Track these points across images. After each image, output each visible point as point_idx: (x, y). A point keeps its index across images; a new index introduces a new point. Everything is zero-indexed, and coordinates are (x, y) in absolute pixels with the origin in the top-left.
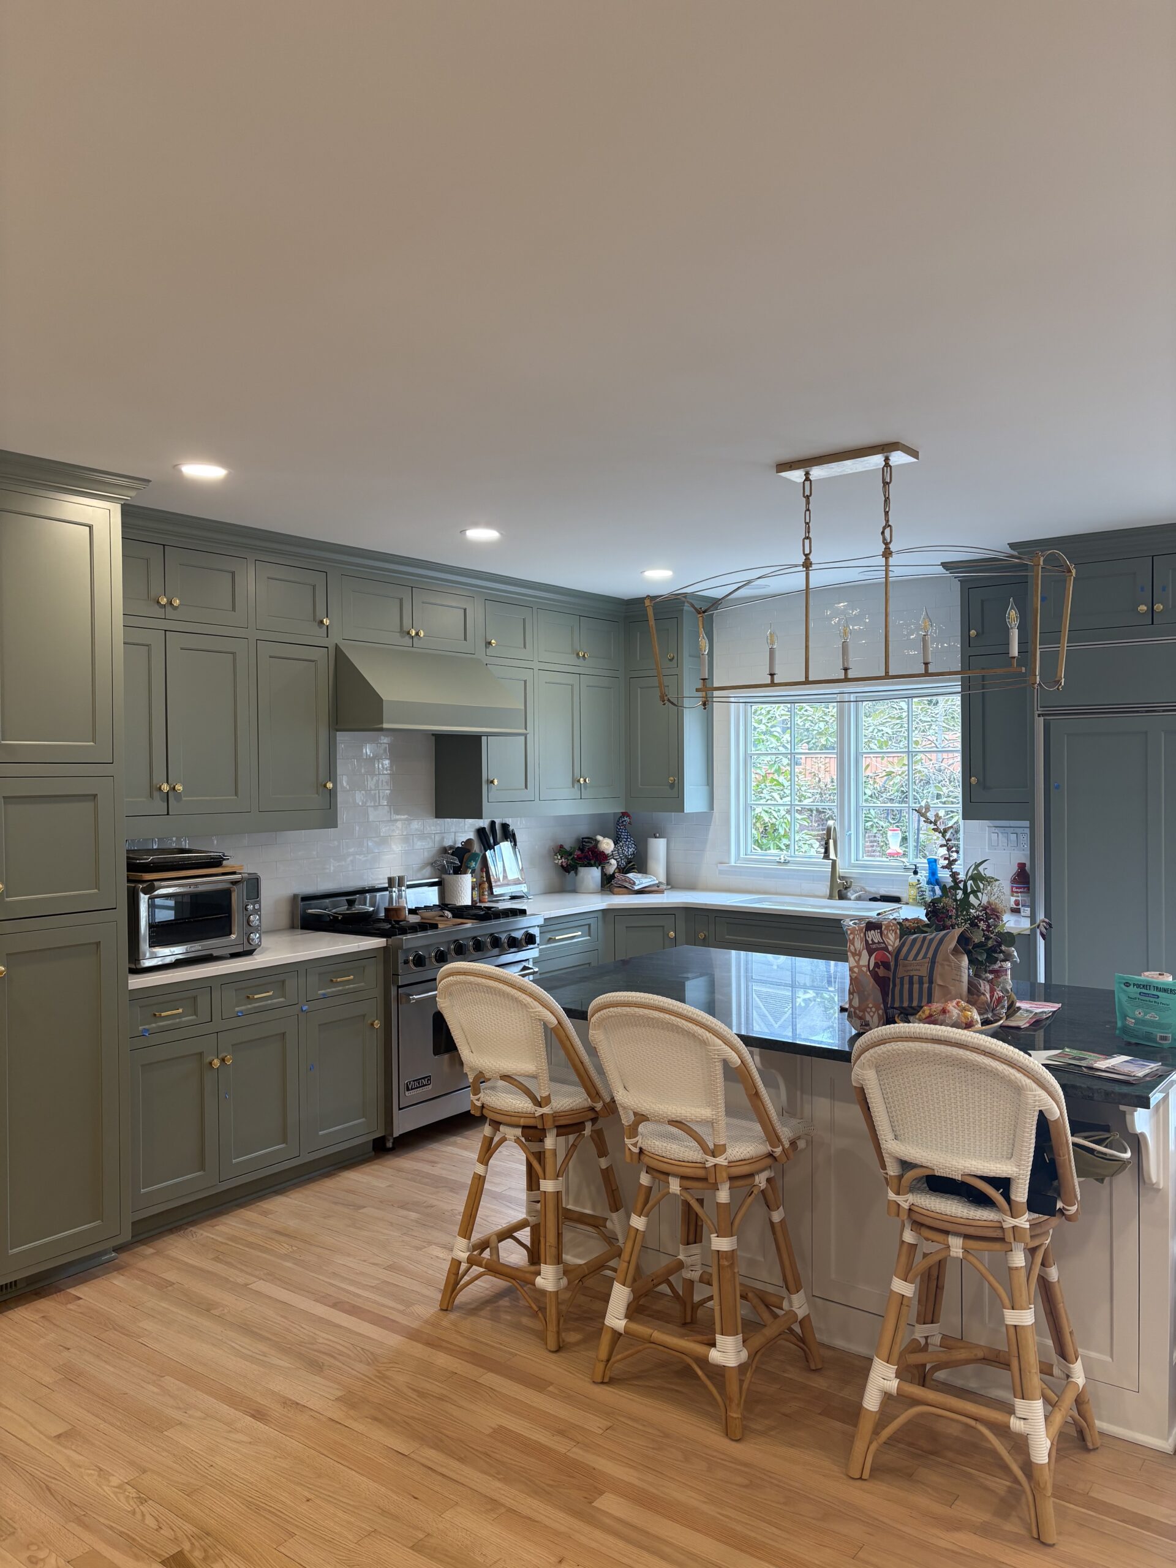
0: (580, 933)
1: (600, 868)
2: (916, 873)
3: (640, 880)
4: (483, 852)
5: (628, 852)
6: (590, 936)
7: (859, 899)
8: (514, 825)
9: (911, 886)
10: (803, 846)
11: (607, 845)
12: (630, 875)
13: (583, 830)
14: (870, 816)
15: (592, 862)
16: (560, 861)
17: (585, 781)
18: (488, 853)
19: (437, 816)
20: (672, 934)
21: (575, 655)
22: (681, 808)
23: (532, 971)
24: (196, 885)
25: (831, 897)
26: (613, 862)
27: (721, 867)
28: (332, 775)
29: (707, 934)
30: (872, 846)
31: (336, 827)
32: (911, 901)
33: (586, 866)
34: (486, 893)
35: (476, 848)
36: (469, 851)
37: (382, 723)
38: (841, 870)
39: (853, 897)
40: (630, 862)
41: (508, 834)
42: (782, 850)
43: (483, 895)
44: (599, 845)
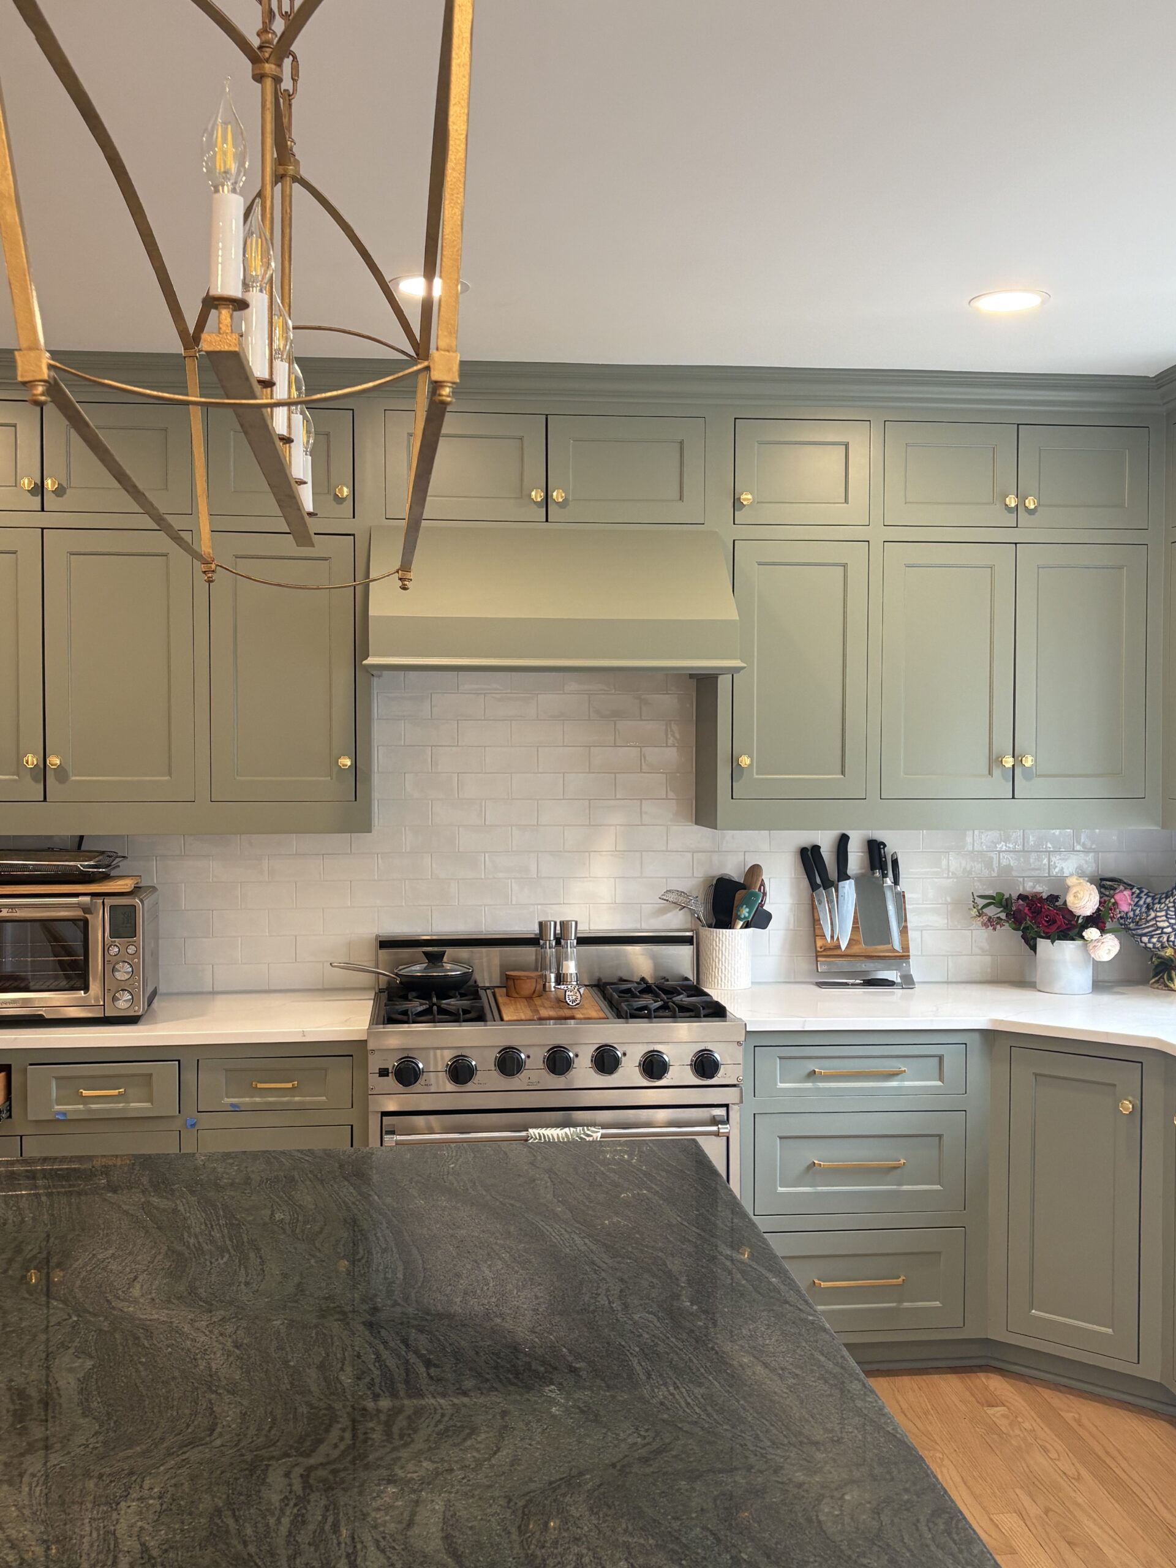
6: (941, 1079)
8: (894, 842)
17: (1023, 761)
18: (821, 894)
19: (696, 824)
21: (995, 503)
28: (357, 745)
31: (370, 831)
41: (880, 861)
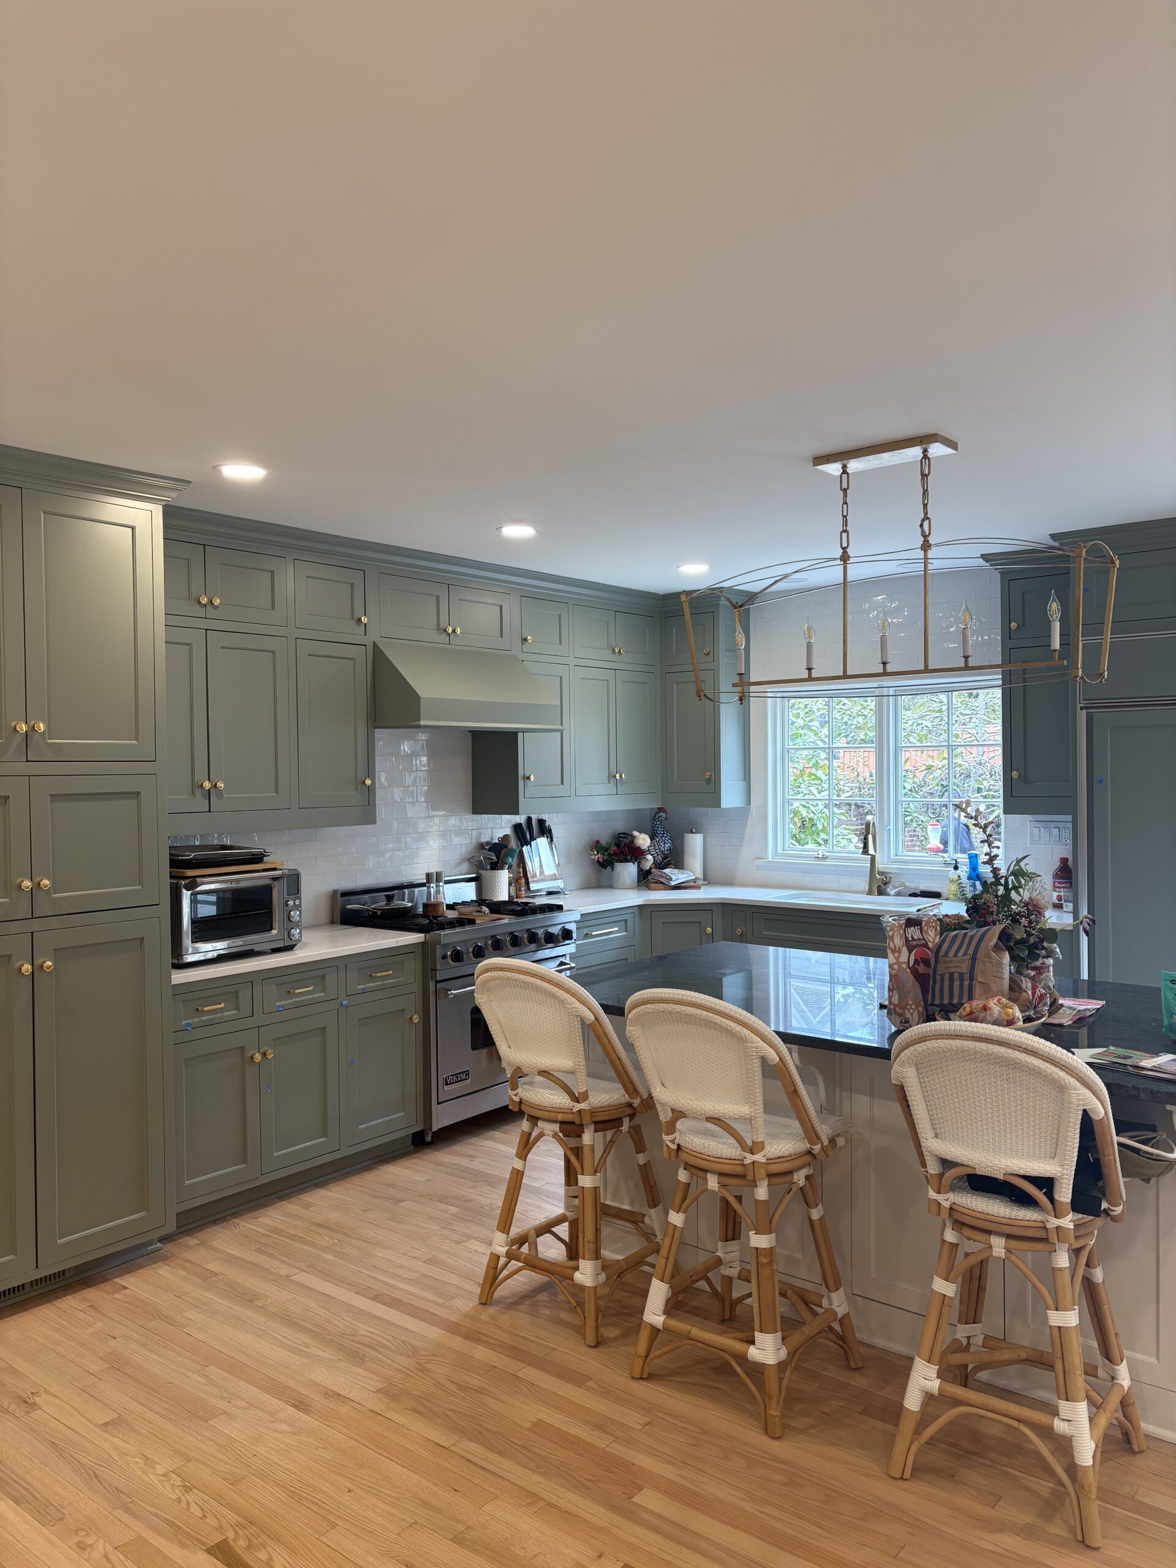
0: (616, 929)
1: (636, 863)
2: (956, 868)
3: (677, 876)
4: (520, 847)
5: (664, 848)
6: (626, 931)
7: (898, 894)
8: (551, 821)
9: (952, 881)
10: (841, 841)
11: (643, 841)
12: (667, 871)
13: (620, 826)
14: (909, 810)
15: (629, 857)
16: (597, 857)
17: (621, 776)
18: (525, 849)
19: (474, 813)
20: (709, 930)
21: (611, 651)
22: (718, 804)
23: (569, 966)
24: (237, 881)
25: (870, 893)
26: (649, 857)
27: (758, 862)
28: (370, 772)
29: (744, 930)
30: (912, 841)
31: (374, 823)
32: (951, 896)
33: (622, 861)
34: (523, 889)
35: (513, 843)
36: (506, 847)
37: (420, 720)
38: (880, 865)
39: (892, 893)
40: (666, 858)
41: (544, 830)
42: (820, 845)
43: (520, 890)
44: (635, 841)
